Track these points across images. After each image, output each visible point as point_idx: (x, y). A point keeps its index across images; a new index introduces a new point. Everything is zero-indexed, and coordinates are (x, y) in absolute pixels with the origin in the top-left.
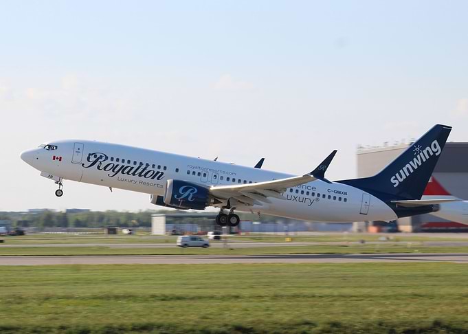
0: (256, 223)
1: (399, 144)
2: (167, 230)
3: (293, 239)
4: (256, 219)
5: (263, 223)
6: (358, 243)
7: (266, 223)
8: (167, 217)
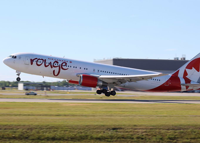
0: (56, 86)
1: (109, 59)
2: (24, 89)
3: (70, 93)
4: (56, 85)
5: (59, 86)
6: (94, 95)
7: (60, 86)
8: (24, 84)
